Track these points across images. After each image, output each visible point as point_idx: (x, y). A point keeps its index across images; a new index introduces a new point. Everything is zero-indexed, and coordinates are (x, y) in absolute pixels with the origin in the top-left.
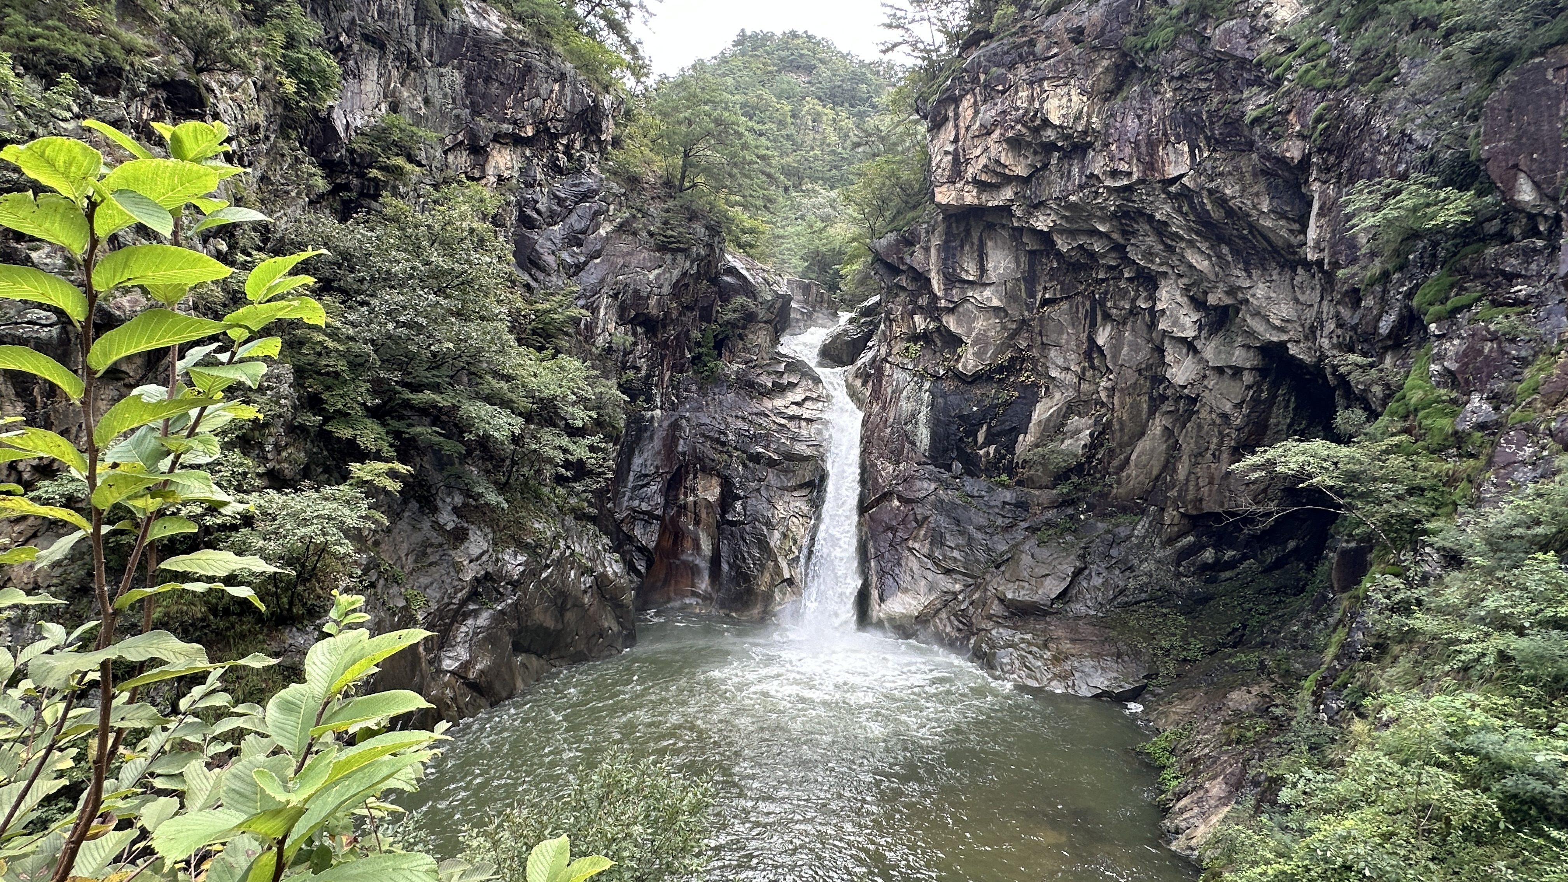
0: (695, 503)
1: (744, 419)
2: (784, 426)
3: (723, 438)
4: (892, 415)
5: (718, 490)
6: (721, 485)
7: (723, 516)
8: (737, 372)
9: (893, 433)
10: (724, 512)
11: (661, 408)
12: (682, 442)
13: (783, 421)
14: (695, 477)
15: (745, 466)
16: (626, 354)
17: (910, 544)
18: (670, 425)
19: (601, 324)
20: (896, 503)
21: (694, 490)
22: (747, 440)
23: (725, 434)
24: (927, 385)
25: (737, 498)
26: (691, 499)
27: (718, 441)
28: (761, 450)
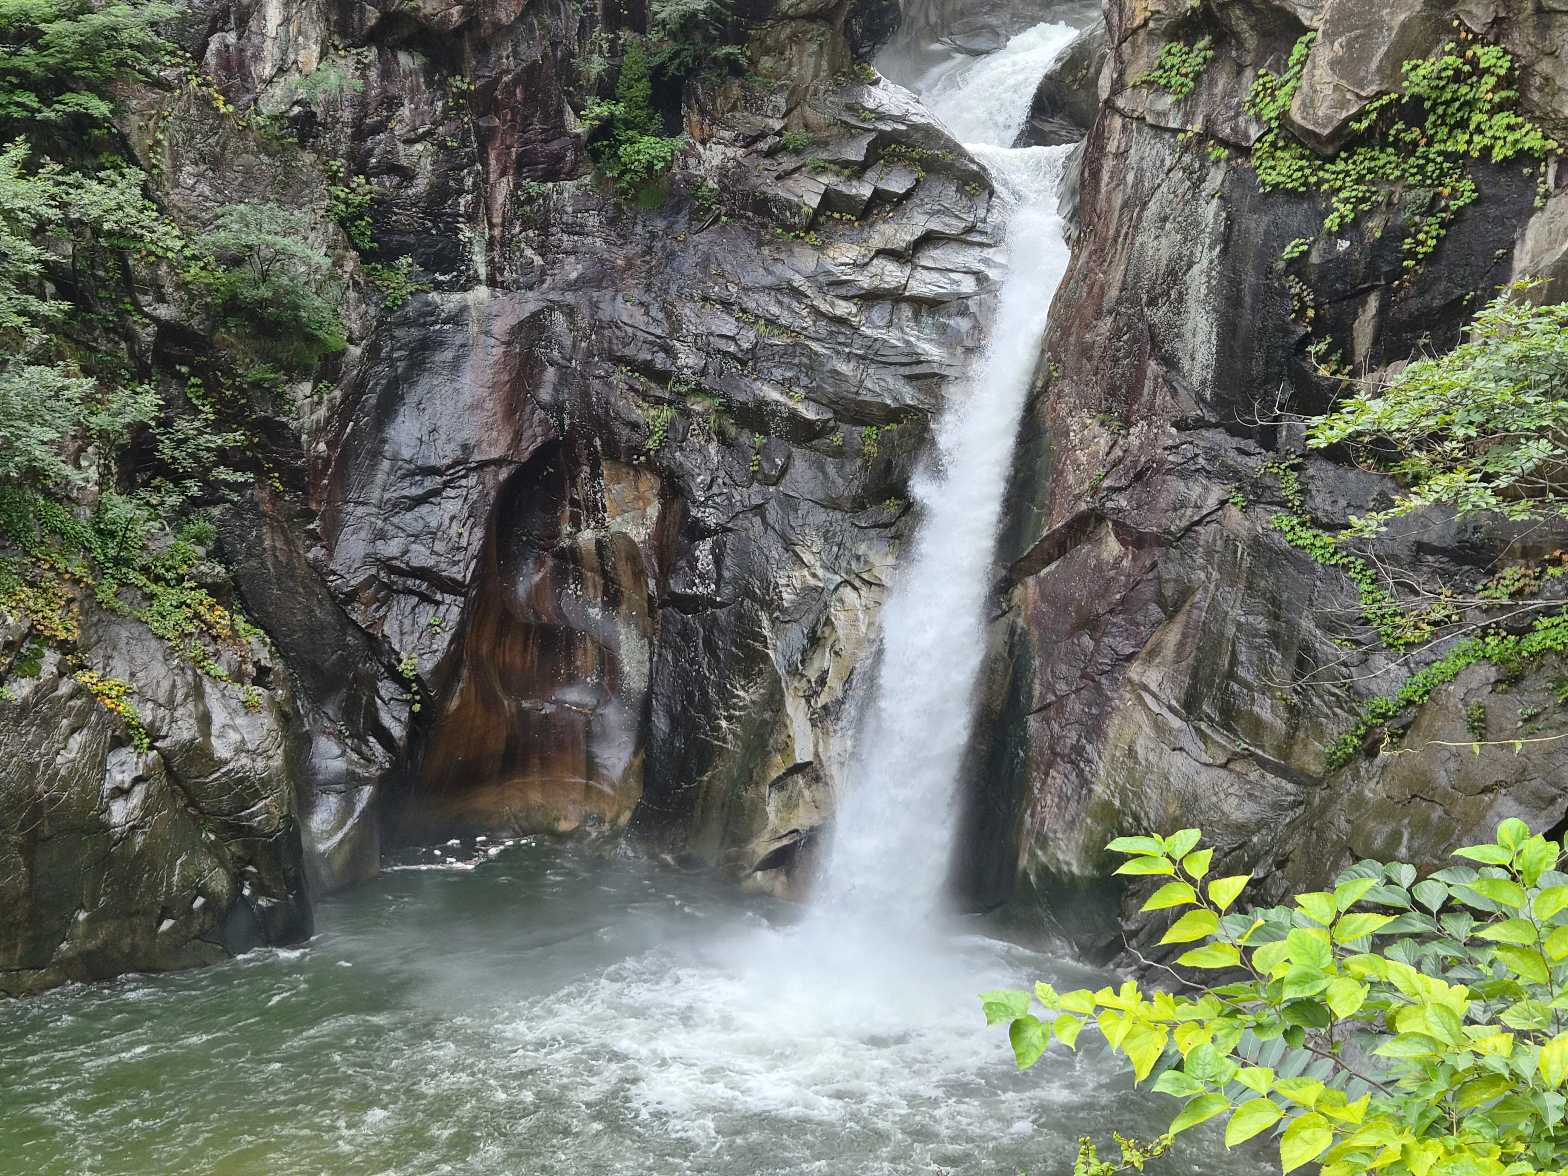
0: (600, 545)
1: (727, 305)
2: (841, 321)
3: (660, 360)
4: (1117, 276)
5: (653, 511)
6: (662, 495)
7: (662, 584)
8: (722, 172)
9: (1116, 334)
10: (665, 572)
11: (492, 282)
12: (551, 373)
13: (843, 308)
14: (595, 474)
15: (726, 442)
16: (360, 133)
17: (1135, 672)
18: (516, 331)
19: (271, 50)
20: (1112, 547)
21: (595, 509)
22: (734, 368)
23: (669, 351)
24: (1216, 178)
25: (698, 531)
26: (587, 536)
27: (647, 369)
28: (773, 395)
